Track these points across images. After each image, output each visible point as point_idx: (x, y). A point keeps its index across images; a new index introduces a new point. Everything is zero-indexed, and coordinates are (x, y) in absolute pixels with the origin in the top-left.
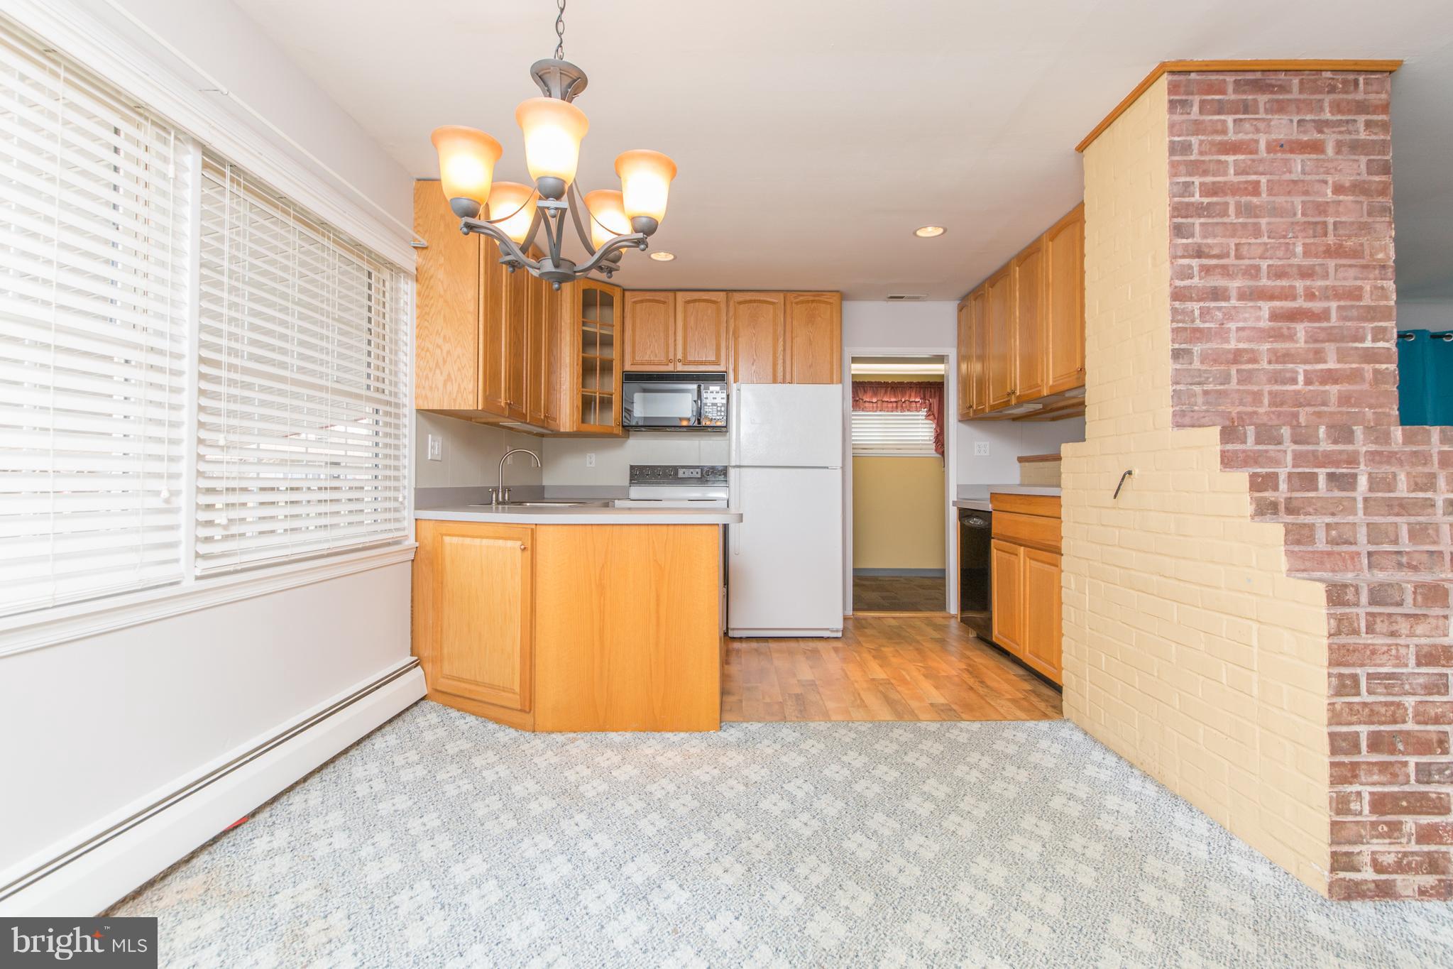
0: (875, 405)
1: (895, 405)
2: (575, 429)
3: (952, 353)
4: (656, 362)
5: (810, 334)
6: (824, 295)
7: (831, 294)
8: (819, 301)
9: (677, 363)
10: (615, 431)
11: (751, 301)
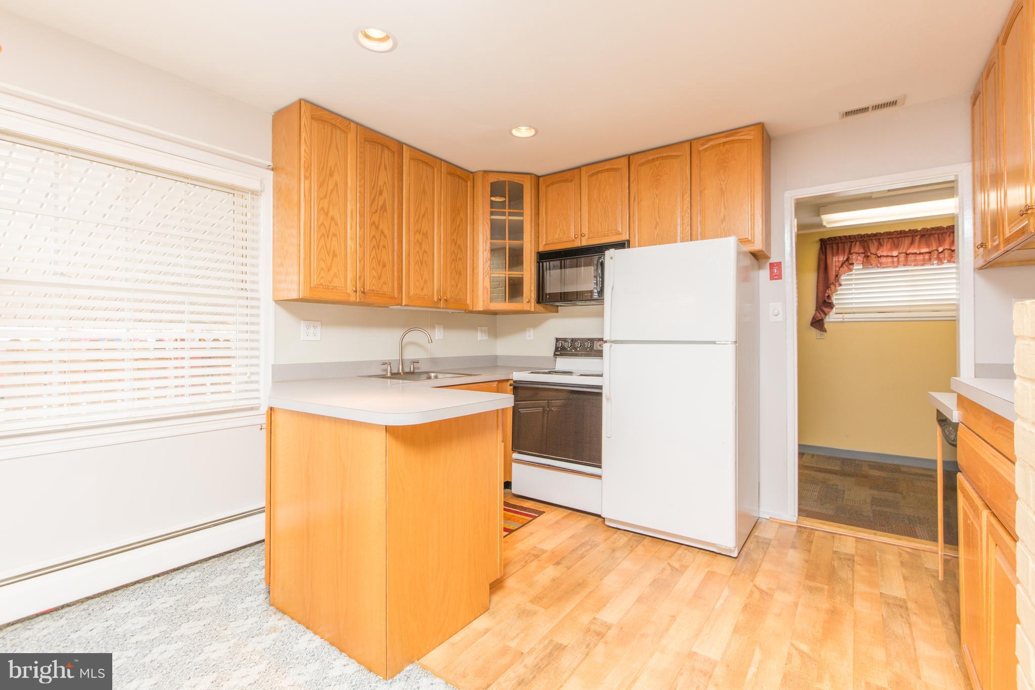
0: (895, 259)
1: (927, 257)
2: (484, 308)
3: (963, 173)
4: (565, 240)
5: (722, 182)
6: (740, 132)
7: (748, 129)
8: (732, 141)
9: (582, 238)
10: (526, 307)
11: (653, 160)
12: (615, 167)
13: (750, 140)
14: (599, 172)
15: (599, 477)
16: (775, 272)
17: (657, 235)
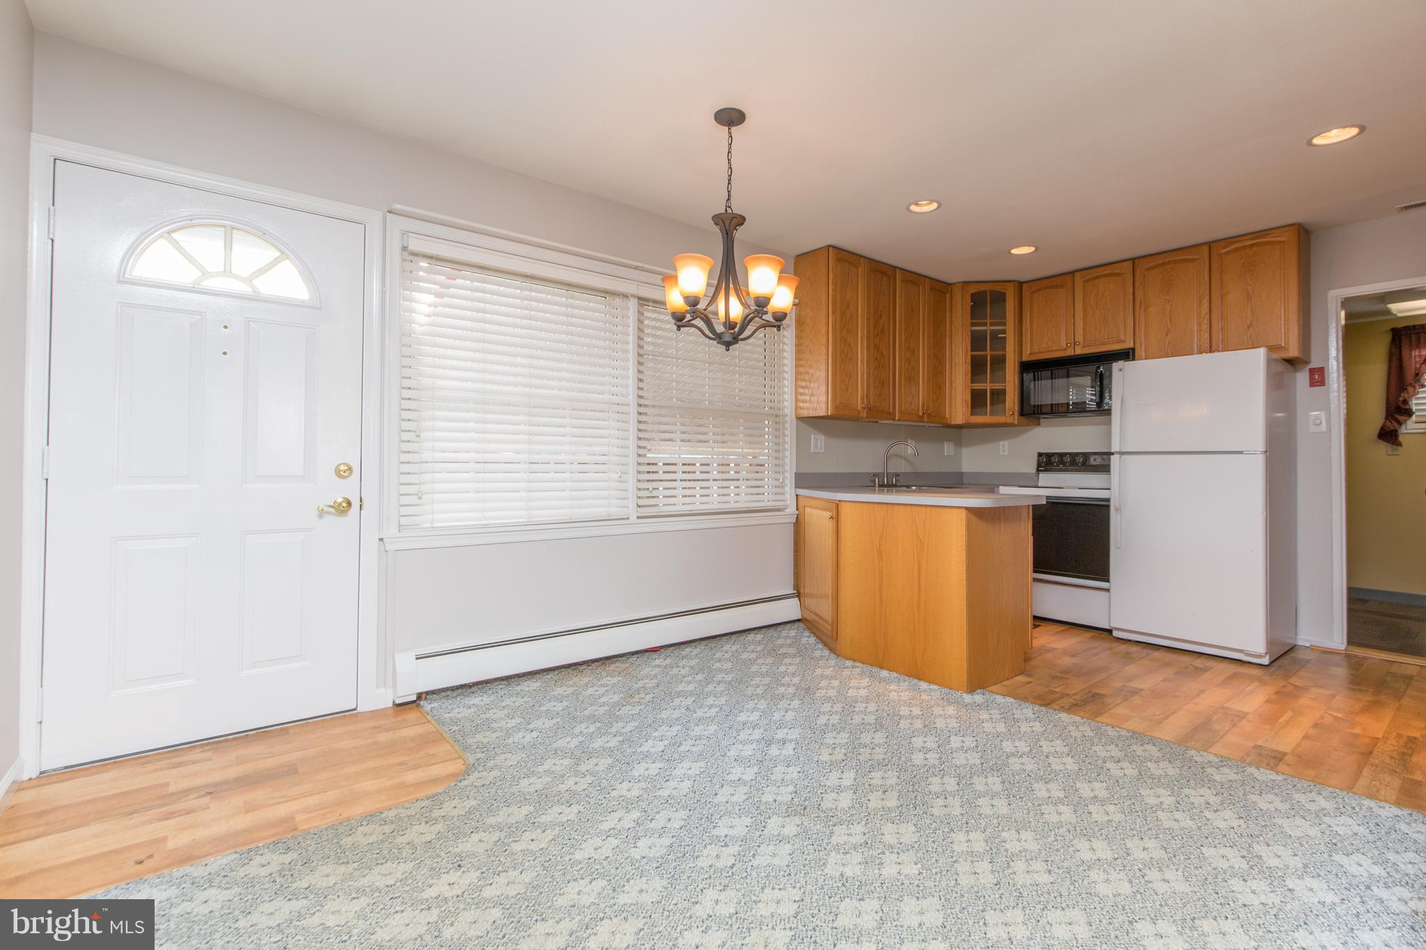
2: (964, 421)
4: (1054, 348)
5: (1248, 287)
6: (1270, 234)
7: (1280, 230)
8: (1262, 243)
9: (1076, 346)
10: (1009, 420)
11: (1164, 264)
12: (1116, 271)
13: (1284, 241)
14: (1097, 277)
15: (1108, 590)
16: (1317, 378)
17: (1169, 342)
